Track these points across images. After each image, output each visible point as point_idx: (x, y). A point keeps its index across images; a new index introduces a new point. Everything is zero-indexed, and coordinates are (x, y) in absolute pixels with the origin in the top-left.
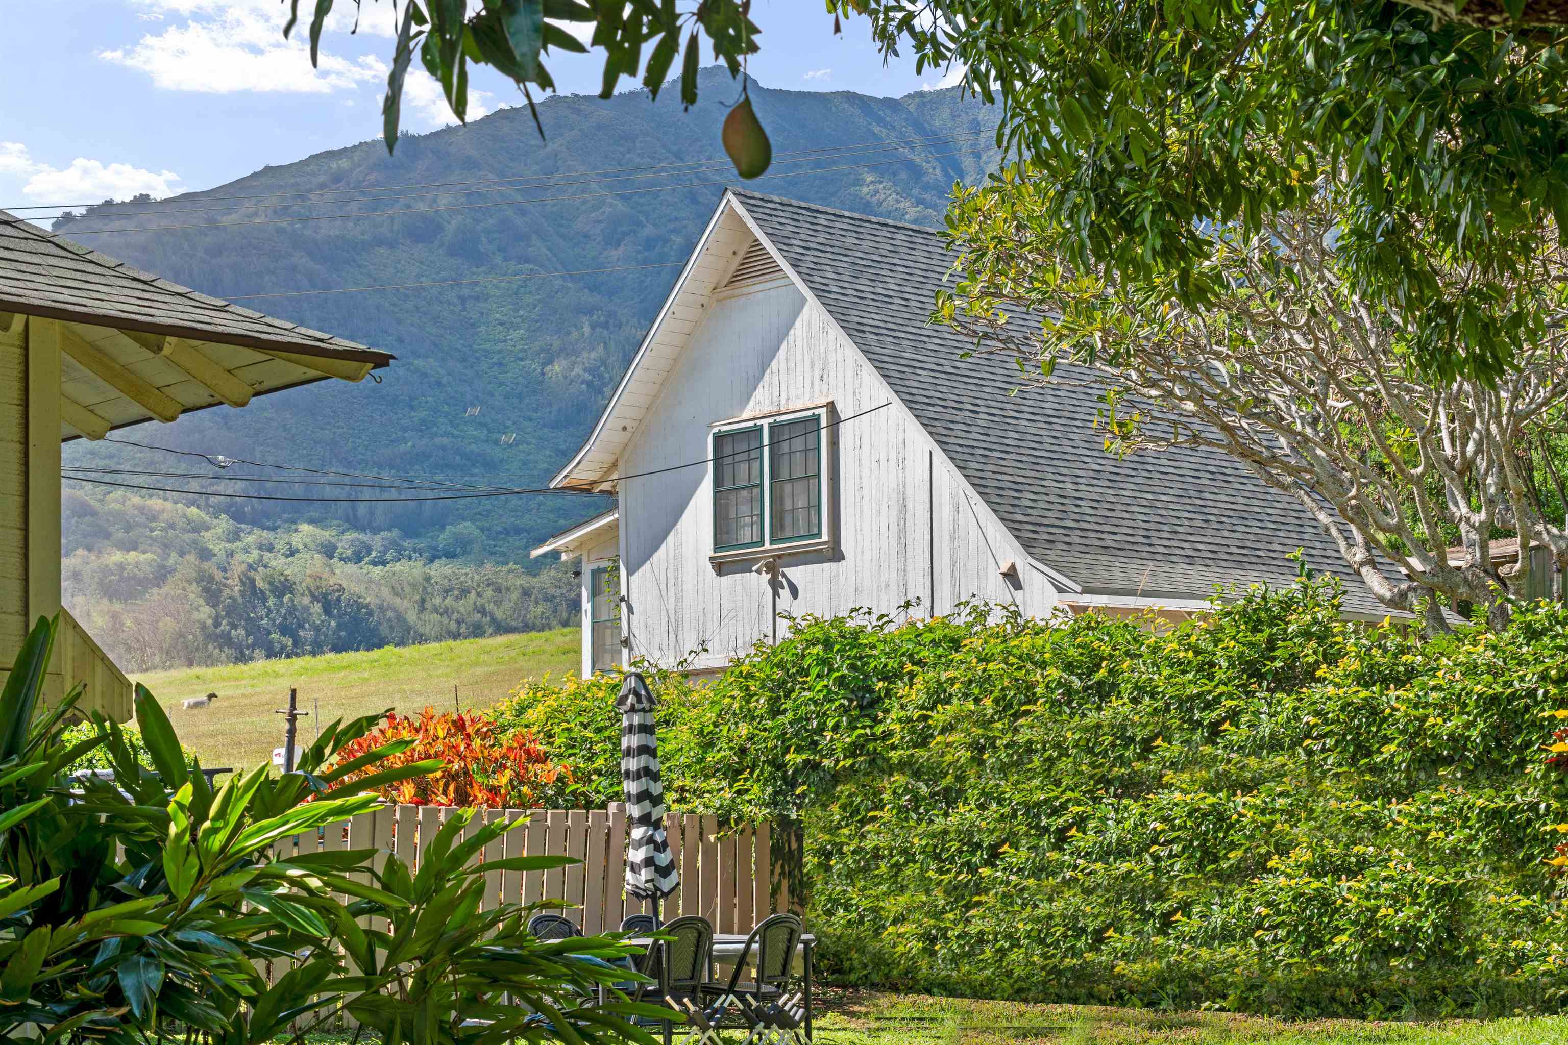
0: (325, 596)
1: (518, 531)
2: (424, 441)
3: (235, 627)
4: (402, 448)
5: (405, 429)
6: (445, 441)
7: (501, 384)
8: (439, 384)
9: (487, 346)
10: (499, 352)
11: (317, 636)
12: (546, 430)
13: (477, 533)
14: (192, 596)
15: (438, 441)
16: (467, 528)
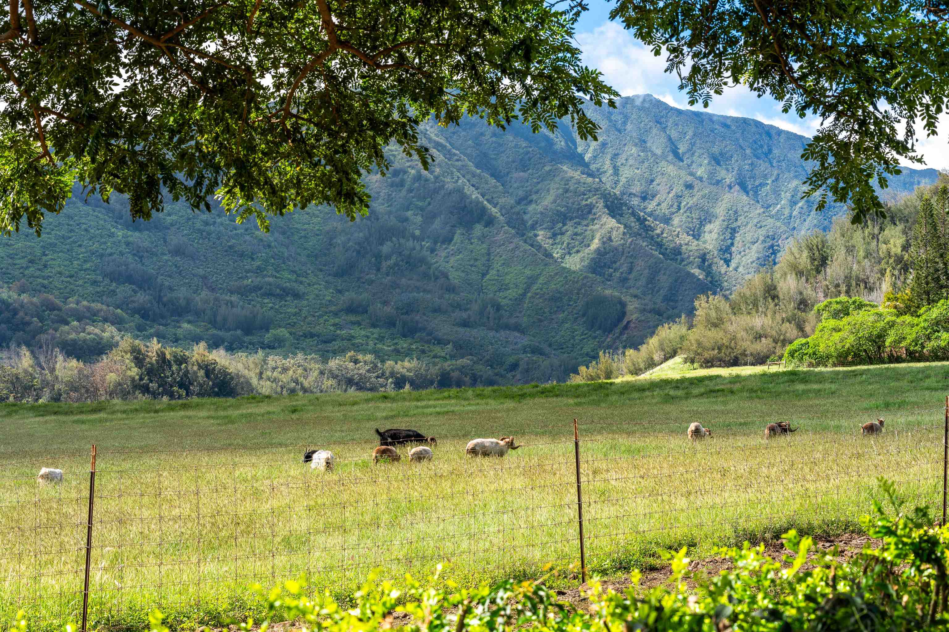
0: (207, 366)
1: (312, 335)
2: (259, 279)
3: (151, 381)
4: (245, 282)
5: (248, 271)
6: (271, 280)
7: (305, 249)
8: (269, 246)
9: (298, 226)
10: (305, 230)
11: (201, 390)
12: (330, 277)
13: (287, 335)
14: (127, 361)
15: (267, 279)
16: (283, 332)
